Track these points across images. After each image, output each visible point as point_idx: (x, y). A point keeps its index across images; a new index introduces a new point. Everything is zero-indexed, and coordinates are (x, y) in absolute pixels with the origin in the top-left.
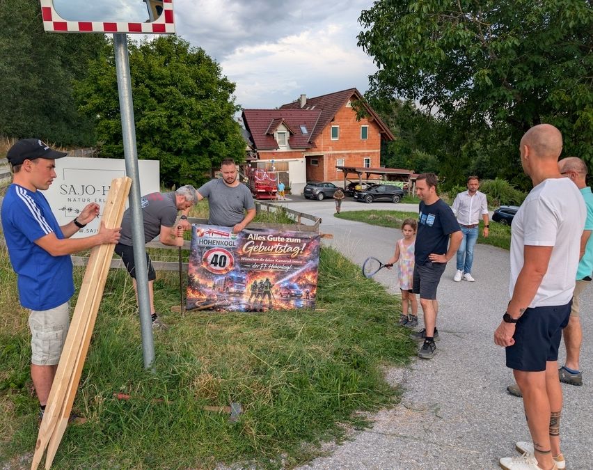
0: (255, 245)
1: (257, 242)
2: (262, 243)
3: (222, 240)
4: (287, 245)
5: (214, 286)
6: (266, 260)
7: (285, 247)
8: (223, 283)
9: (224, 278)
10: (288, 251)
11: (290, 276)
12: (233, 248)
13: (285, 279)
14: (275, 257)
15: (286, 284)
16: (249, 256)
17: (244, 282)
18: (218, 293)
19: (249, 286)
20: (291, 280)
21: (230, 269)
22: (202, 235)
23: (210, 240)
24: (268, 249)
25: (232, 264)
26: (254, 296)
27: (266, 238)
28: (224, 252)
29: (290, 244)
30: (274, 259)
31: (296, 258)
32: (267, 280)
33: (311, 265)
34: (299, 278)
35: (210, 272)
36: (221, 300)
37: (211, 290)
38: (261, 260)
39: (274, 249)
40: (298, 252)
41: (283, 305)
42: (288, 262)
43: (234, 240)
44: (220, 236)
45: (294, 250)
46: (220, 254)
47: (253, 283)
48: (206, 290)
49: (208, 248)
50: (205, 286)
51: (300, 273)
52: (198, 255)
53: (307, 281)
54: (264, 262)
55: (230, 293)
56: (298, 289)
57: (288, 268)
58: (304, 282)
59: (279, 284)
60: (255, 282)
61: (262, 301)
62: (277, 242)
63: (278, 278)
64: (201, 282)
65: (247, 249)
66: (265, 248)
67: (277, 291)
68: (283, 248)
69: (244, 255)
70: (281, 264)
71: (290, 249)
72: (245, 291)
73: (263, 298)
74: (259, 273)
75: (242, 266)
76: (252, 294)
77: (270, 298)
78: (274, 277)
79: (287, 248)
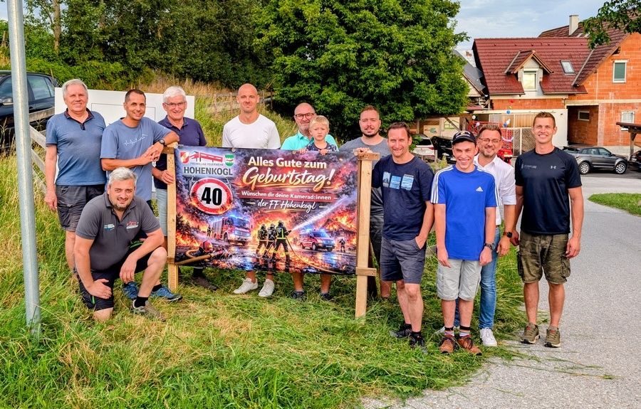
0: (259, 173)
1: (262, 169)
2: (269, 170)
3: (214, 167)
4: (306, 173)
5: (209, 231)
6: (278, 195)
7: (304, 175)
8: (220, 227)
9: (221, 220)
10: (307, 181)
11: (314, 219)
12: (230, 179)
13: (306, 223)
14: (289, 190)
15: (308, 231)
16: (253, 189)
17: (247, 226)
18: (214, 241)
19: (255, 233)
20: (315, 224)
21: (228, 208)
22: (187, 160)
23: (198, 167)
24: (279, 179)
25: (230, 201)
26: (263, 246)
27: (275, 163)
28: (218, 183)
29: (310, 170)
30: (289, 193)
31: (321, 192)
32: (280, 224)
33: (346, 202)
34: (328, 221)
35: (202, 212)
36: (217, 251)
37: (205, 236)
38: (270, 195)
39: (288, 179)
40: (323, 182)
41: (306, 260)
42: (309, 198)
43: (230, 167)
44: (210, 162)
45: (317, 180)
46: (213, 186)
47: (260, 229)
48: (199, 235)
49: (196, 179)
50: (197, 229)
51: (330, 214)
52: (184, 188)
53: (340, 225)
54: (274, 198)
55: (229, 241)
56: (327, 236)
57: (310, 207)
58: (336, 227)
59: (299, 230)
60: (263, 228)
61: (274, 254)
62: (291, 169)
63: (296, 222)
64: (192, 224)
65: (248, 180)
66: (274, 178)
67: (295, 240)
68: (300, 177)
69: (247, 188)
70: (300, 201)
71: (312, 178)
72: (250, 238)
73: (277, 249)
74: (267, 215)
75: (244, 204)
76: (261, 243)
77: (286, 250)
78: (289, 220)
79: (307, 176)
